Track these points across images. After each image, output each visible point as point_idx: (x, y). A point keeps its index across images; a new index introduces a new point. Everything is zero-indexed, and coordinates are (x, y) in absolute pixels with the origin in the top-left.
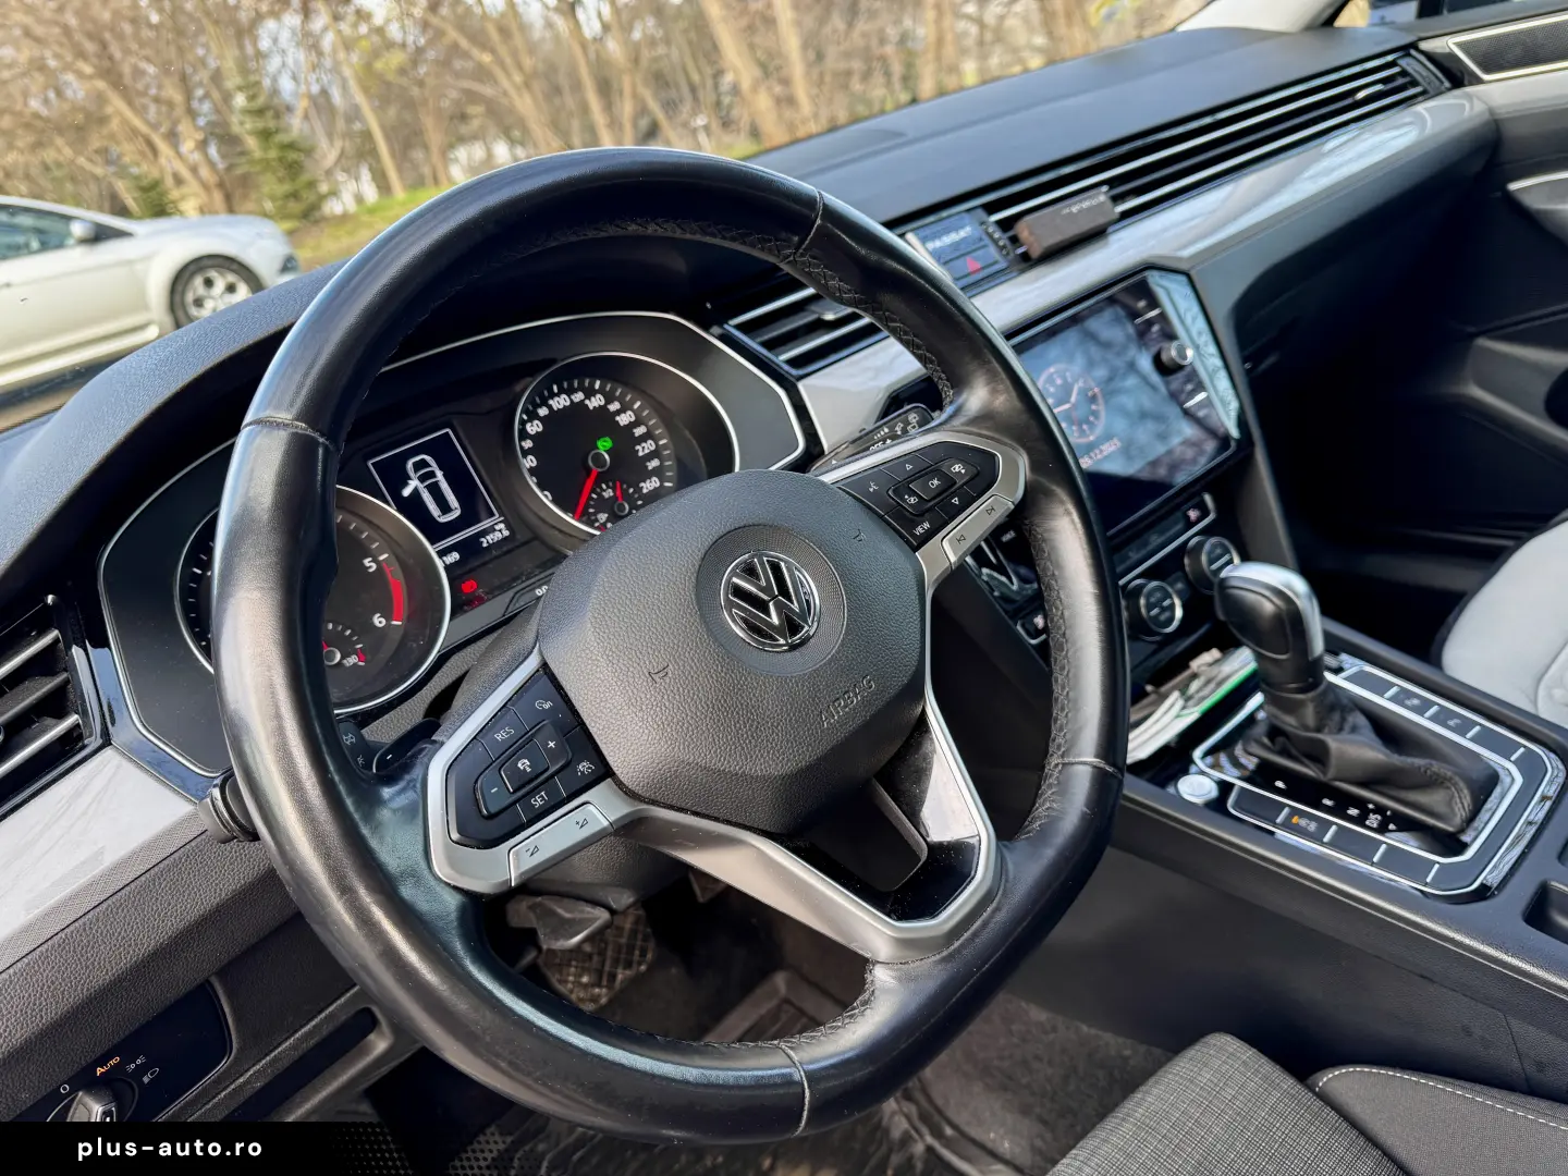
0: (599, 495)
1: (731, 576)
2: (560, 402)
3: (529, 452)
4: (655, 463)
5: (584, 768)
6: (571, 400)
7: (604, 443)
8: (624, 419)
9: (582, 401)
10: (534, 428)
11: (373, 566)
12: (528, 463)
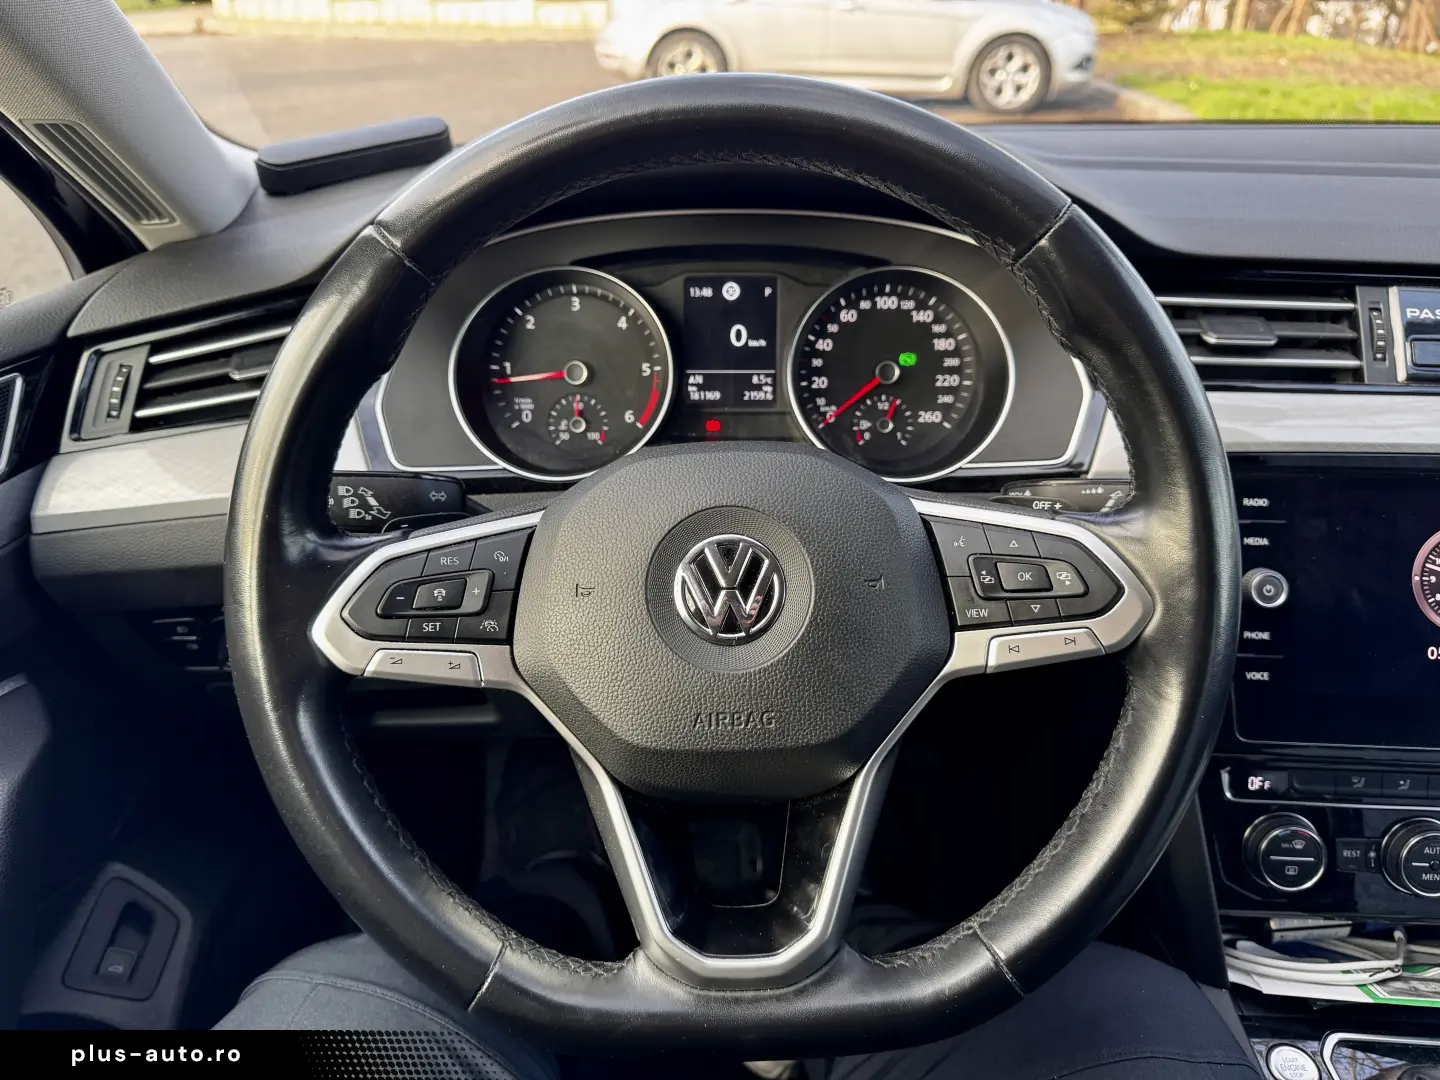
0: (874, 404)
1: (706, 545)
2: (887, 303)
3: (831, 336)
4: (948, 399)
5: (489, 625)
6: (899, 305)
7: (908, 359)
8: (941, 345)
9: (909, 311)
10: (848, 316)
11: (648, 372)
12: (825, 345)
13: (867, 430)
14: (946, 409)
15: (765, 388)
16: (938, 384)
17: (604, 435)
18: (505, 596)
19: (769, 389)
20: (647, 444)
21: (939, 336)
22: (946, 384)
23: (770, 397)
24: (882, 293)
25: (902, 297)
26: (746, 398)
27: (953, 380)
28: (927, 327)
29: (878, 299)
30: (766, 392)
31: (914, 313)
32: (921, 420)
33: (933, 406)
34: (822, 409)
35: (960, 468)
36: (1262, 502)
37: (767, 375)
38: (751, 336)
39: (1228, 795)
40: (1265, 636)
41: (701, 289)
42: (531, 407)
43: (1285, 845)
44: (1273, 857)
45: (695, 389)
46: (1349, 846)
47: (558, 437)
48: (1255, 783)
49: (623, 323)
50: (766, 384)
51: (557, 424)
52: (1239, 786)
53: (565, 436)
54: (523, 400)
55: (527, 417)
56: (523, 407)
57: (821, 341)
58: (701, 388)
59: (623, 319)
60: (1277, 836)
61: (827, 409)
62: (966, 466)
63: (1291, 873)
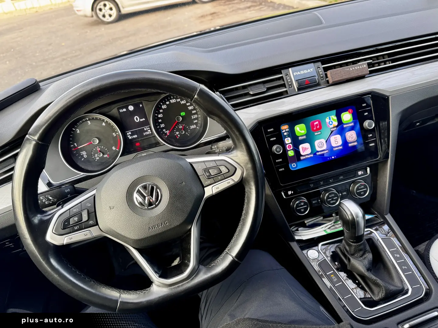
0: (178, 127)
1: (139, 187)
2: (173, 101)
3: (161, 113)
4: (196, 121)
5: (91, 222)
6: (176, 101)
7: (183, 114)
8: (190, 108)
9: (179, 101)
10: (164, 107)
11: (115, 135)
12: (160, 116)
13: (178, 134)
14: (196, 124)
15: (148, 131)
16: (193, 118)
17: (108, 155)
18: (93, 214)
19: (150, 131)
20: (120, 156)
21: (189, 106)
22: (194, 117)
23: (150, 133)
24: (171, 99)
25: (176, 99)
26: (144, 135)
27: (196, 116)
28: (185, 104)
29: (170, 100)
30: (149, 132)
31: (181, 102)
32: (191, 128)
33: (193, 124)
34: (165, 132)
35: (202, 140)
36: (272, 130)
37: (148, 127)
38: (140, 119)
39: (285, 197)
40: (281, 160)
41: (123, 110)
42: (86, 153)
43: (299, 205)
44: (298, 208)
45: (130, 136)
46: (314, 200)
47: (96, 159)
48: (290, 193)
49: (104, 124)
50: (148, 130)
51: (94, 156)
52: (286, 194)
53: (98, 158)
54: (82, 152)
55: (85, 156)
56: (83, 154)
57: (159, 115)
58: (131, 135)
59: (104, 123)
60: (297, 203)
61: (166, 132)
62: (203, 140)
63: (303, 211)
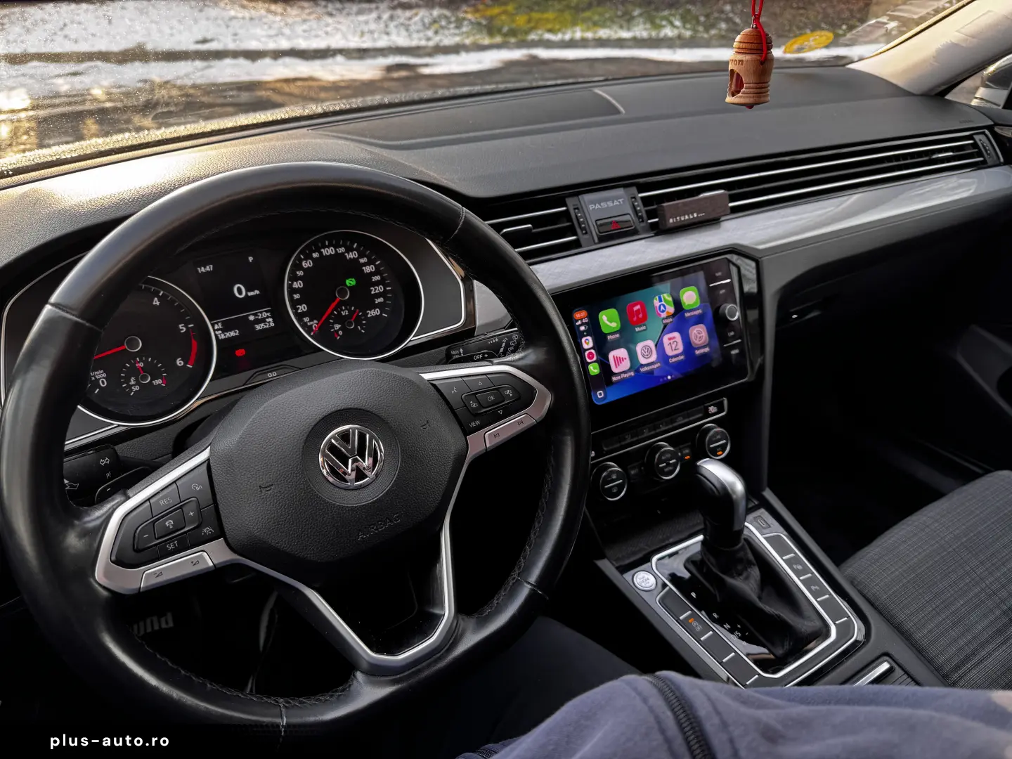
0: (339, 313)
1: (331, 437)
2: (329, 251)
3: (300, 278)
4: (381, 300)
5: (207, 530)
6: (336, 251)
7: (351, 282)
8: (368, 269)
9: (343, 254)
10: (307, 264)
11: (185, 329)
12: (298, 285)
13: (340, 329)
15: (267, 320)
16: (373, 293)
17: (165, 380)
18: (210, 509)
19: (271, 320)
21: (365, 264)
22: (377, 292)
23: (272, 324)
24: (324, 247)
25: (336, 246)
26: (257, 330)
27: (380, 289)
28: (355, 261)
29: (323, 250)
30: (269, 322)
31: (346, 254)
32: (369, 316)
33: (374, 306)
37: (267, 312)
38: (247, 290)
41: (205, 267)
42: (105, 375)
43: (609, 479)
44: (606, 487)
45: (220, 332)
46: (633, 468)
47: (131, 390)
49: (156, 302)
50: (268, 317)
51: (128, 381)
53: (137, 388)
54: (96, 373)
55: (103, 383)
56: (97, 377)
57: (295, 283)
58: (223, 330)
59: (156, 299)
61: (311, 323)
63: (615, 491)
